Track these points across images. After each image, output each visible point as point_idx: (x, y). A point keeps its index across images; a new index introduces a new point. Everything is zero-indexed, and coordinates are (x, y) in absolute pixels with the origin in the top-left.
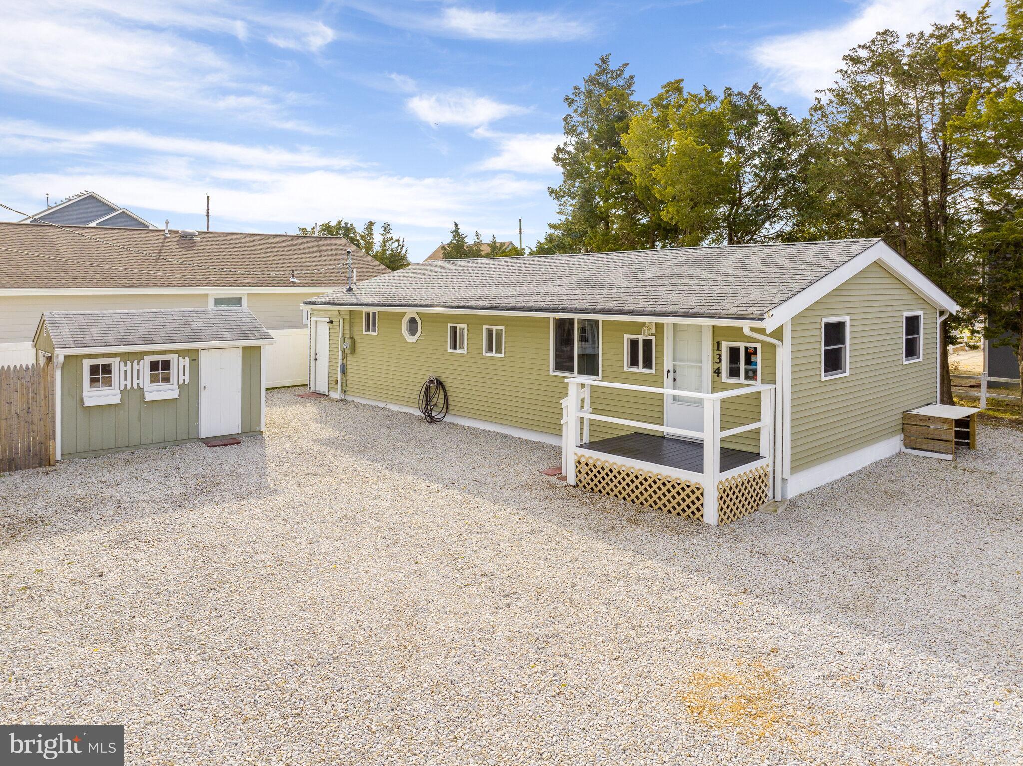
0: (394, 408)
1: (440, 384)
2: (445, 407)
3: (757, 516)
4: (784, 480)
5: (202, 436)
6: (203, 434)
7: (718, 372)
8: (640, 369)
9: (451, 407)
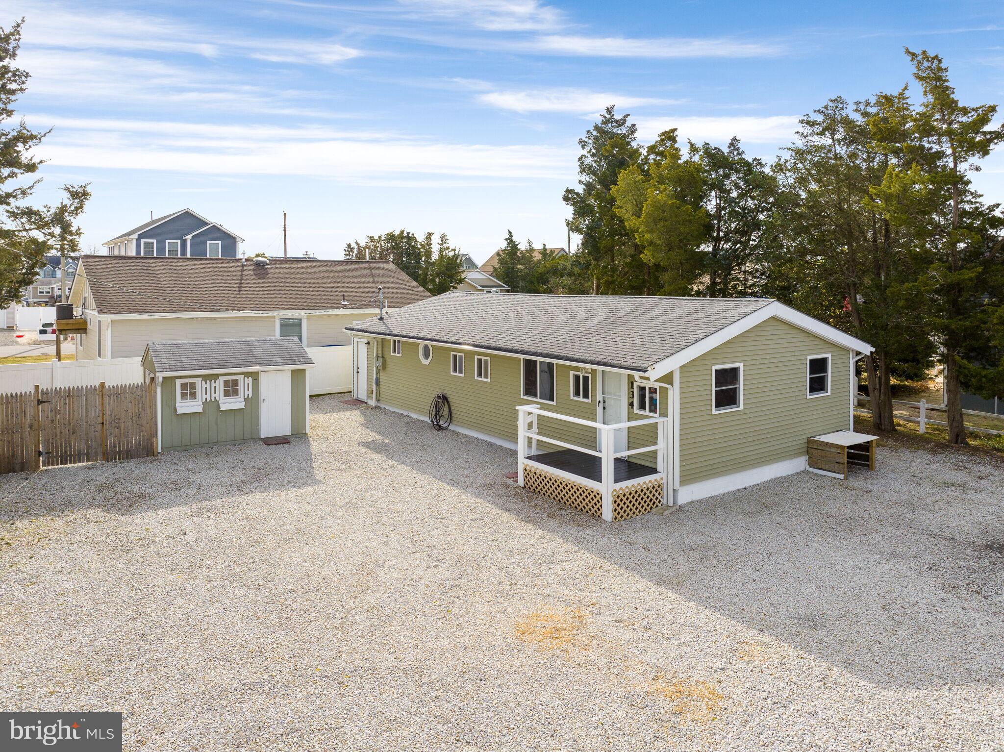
0: (414, 416)
1: (445, 399)
2: (449, 418)
3: (650, 516)
4: (676, 491)
5: (262, 436)
6: (263, 435)
7: (631, 405)
8: (582, 398)
9: (454, 419)
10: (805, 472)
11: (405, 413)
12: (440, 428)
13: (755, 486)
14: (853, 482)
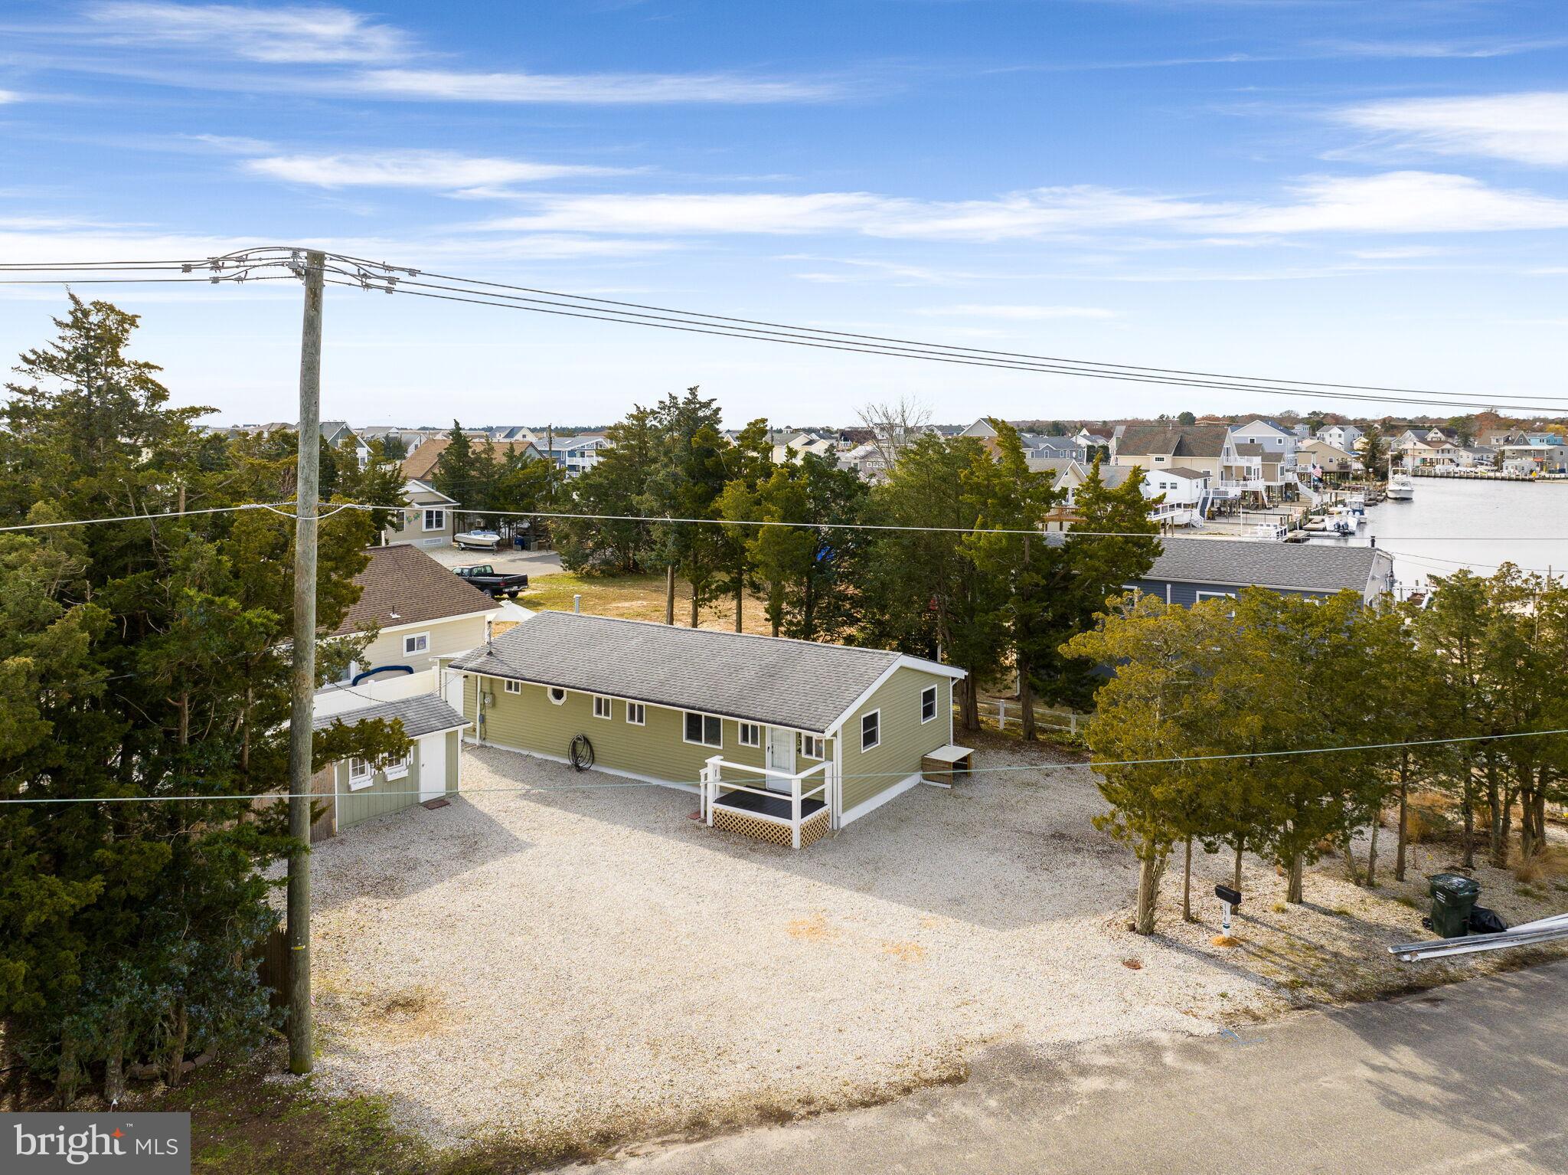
0: (538, 755)
1: (587, 741)
2: (591, 759)
3: (822, 841)
4: (838, 818)
5: (422, 801)
6: (423, 798)
7: (799, 751)
8: (749, 744)
9: (597, 760)
10: (920, 784)
11: (525, 753)
12: (580, 769)
13: (888, 803)
14: (959, 791)
